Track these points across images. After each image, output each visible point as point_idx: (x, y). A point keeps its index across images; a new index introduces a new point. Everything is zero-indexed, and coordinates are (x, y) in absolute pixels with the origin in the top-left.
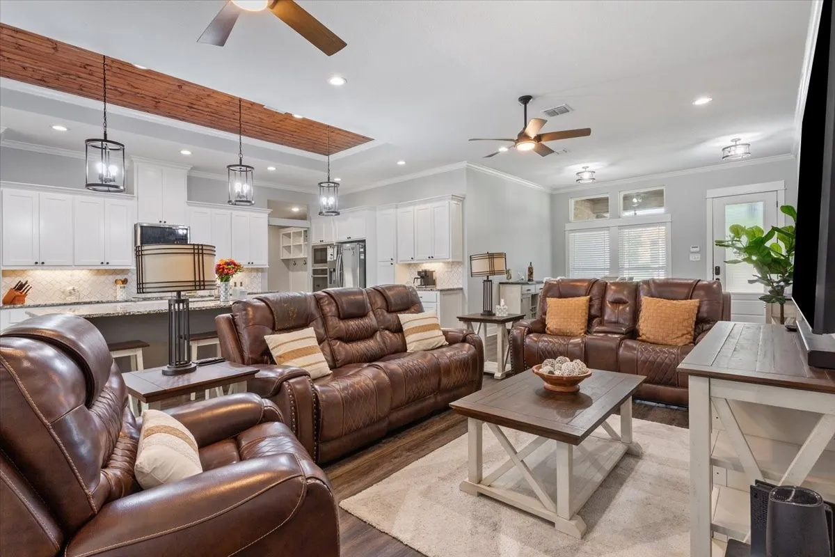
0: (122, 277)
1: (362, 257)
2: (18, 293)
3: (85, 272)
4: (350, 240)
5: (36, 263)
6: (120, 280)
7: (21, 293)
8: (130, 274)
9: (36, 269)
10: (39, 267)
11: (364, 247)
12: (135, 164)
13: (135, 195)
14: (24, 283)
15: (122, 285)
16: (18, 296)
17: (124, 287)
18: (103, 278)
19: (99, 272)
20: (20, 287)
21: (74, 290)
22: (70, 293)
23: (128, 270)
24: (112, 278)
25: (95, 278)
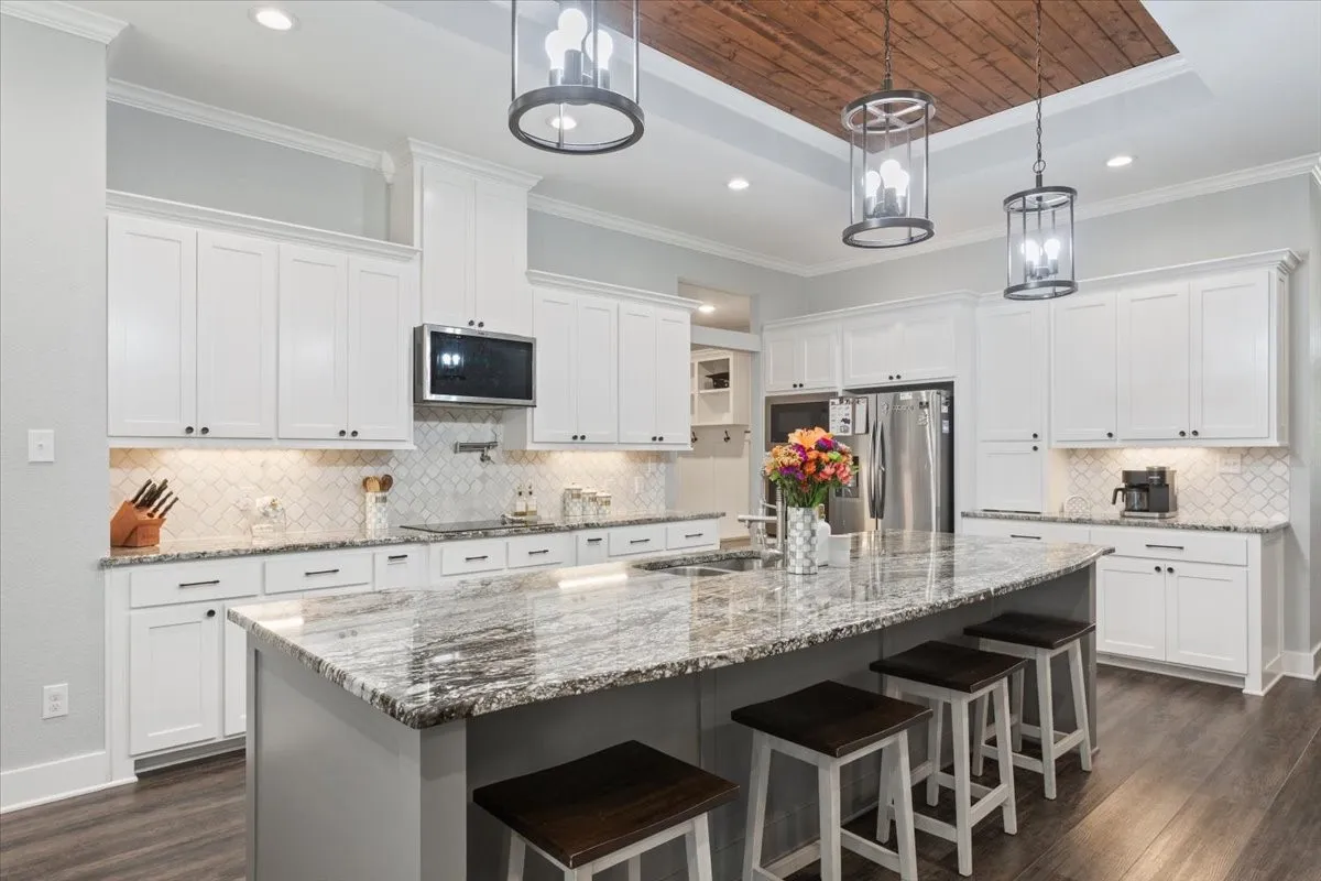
0: (381, 471)
1: (946, 429)
2: (143, 516)
3: (292, 457)
4: (895, 382)
5: (190, 430)
6: (376, 478)
7: (151, 515)
8: (393, 464)
9: (187, 447)
10: (195, 442)
11: (950, 402)
12: (417, 164)
13: (416, 246)
14: (158, 485)
15: (380, 495)
16: (144, 524)
17: (384, 499)
18: (333, 472)
19: (327, 458)
20: (150, 497)
21: (273, 505)
22: (266, 514)
23: (391, 451)
24: (355, 473)
25: (315, 472)
